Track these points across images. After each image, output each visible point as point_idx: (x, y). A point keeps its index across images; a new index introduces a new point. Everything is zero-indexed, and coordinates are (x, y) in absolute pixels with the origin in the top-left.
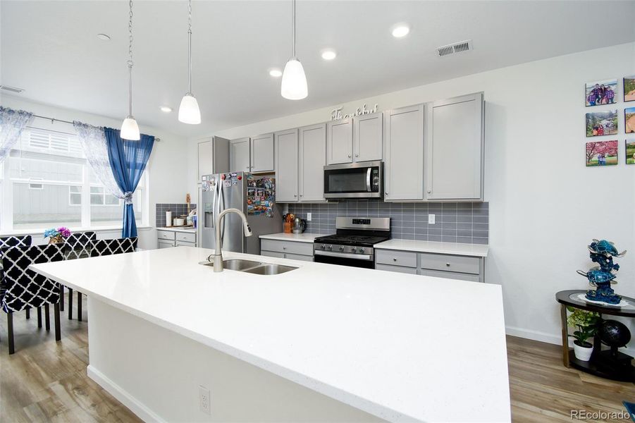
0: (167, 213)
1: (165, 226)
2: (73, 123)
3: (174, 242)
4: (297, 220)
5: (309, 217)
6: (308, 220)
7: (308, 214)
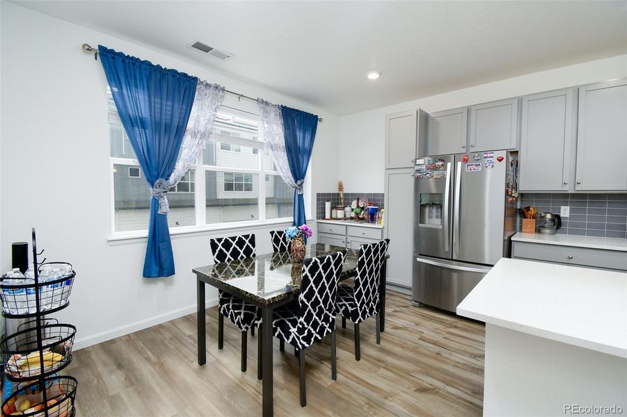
0: (326, 203)
1: (324, 218)
2: (257, 100)
3: (345, 237)
4: (549, 216)
5: (565, 212)
6: (562, 215)
7: (562, 208)
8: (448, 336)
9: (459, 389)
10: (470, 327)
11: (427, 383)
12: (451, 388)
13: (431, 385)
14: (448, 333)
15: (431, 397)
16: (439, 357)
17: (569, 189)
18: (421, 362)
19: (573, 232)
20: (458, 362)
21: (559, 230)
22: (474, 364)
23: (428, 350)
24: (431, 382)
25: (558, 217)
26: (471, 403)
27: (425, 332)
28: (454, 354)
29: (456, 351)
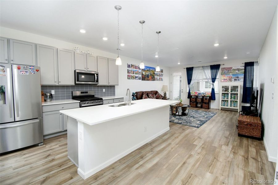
4: (48, 94)
5: (53, 92)
6: (52, 94)
7: (52, 91)
8: (25, 159)
9: (55, 170)
10: (30, 151)
11: (41, 179)
12: (51, 172)
13: (44, 178)
14: (24, 158)
15: (49, 180)
16: (33, 168)
17: (57, 84)
18: (28, 176)
19: (56, 99)
20: (43, 164)
21: (52, 99)
22: (49, 160)
23: (25, 170)
24: (43, 177)
25: (51, 94)
26: (63, 169)
27: (13, 165)
28: (37, 163)
29: (36, 161)
